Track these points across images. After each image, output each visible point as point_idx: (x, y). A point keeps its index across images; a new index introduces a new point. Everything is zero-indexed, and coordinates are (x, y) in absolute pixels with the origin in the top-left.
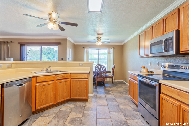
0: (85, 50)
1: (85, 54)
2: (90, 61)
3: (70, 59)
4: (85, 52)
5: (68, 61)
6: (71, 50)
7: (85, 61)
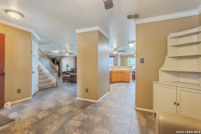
0: (128, 58)
1: (128, 61)
2: (131, 66)
3: (120, 65)
4: (128, 60)
5: (118, 66)
6: (120, 59)
7: (128, 66)
